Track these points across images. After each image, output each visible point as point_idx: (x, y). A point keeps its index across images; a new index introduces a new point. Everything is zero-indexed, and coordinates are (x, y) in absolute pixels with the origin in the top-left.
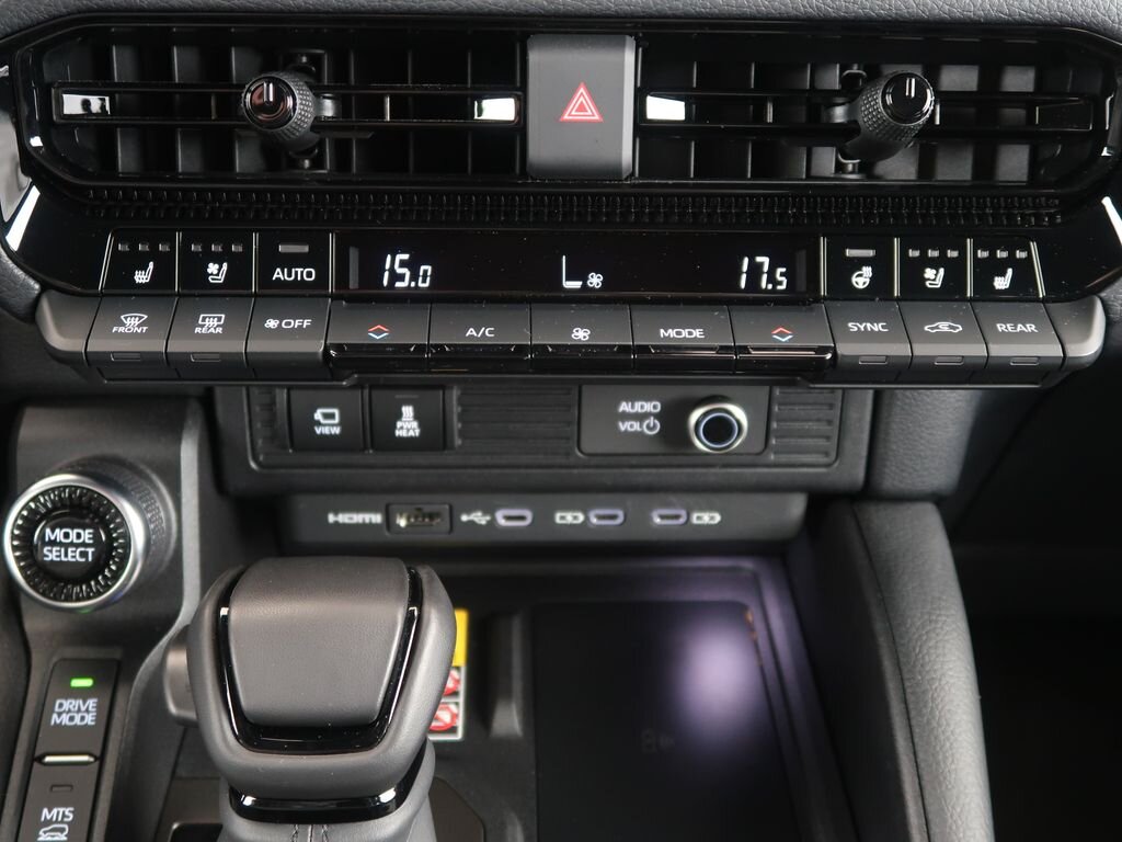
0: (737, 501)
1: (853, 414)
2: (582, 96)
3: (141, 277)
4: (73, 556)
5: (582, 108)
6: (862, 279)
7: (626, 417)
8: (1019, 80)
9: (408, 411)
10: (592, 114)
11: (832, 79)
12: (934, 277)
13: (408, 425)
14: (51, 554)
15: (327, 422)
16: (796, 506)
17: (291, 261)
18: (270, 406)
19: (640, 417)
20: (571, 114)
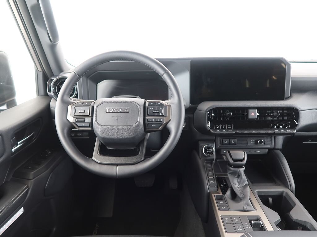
0: (262, 150)
1: (272, 141)
2: (253, 113)
3: (218, 128)
4: (209, 151)
5: (253, 114)
6: (275, 127)
7: (252, 141)
8: (285, 112)
9: (233, 141)
10: (254, 114)
11: (270, 112)
12: (281, 127)
13: (233, 142)
14: (207, 151)
15: (226, 142)
16: (267, 150)
17: (229, 126)
18: (221, 141)
19: (253, 142)
20: (252, 114)
